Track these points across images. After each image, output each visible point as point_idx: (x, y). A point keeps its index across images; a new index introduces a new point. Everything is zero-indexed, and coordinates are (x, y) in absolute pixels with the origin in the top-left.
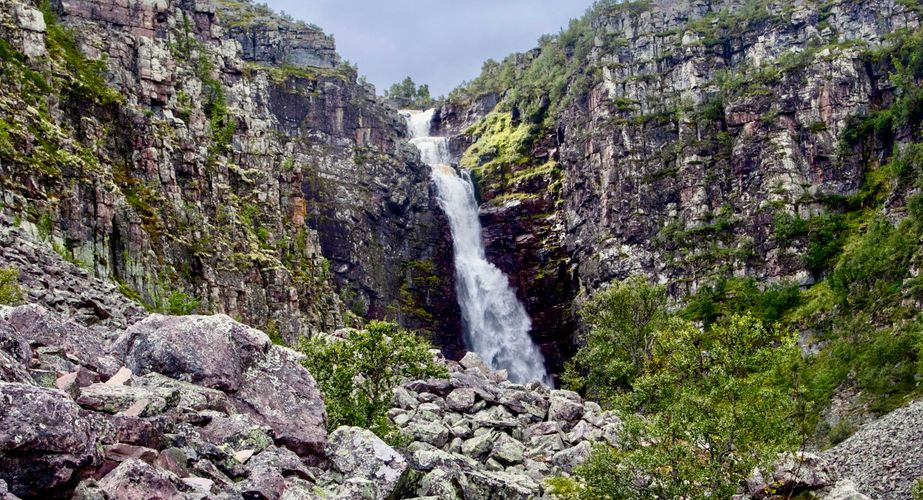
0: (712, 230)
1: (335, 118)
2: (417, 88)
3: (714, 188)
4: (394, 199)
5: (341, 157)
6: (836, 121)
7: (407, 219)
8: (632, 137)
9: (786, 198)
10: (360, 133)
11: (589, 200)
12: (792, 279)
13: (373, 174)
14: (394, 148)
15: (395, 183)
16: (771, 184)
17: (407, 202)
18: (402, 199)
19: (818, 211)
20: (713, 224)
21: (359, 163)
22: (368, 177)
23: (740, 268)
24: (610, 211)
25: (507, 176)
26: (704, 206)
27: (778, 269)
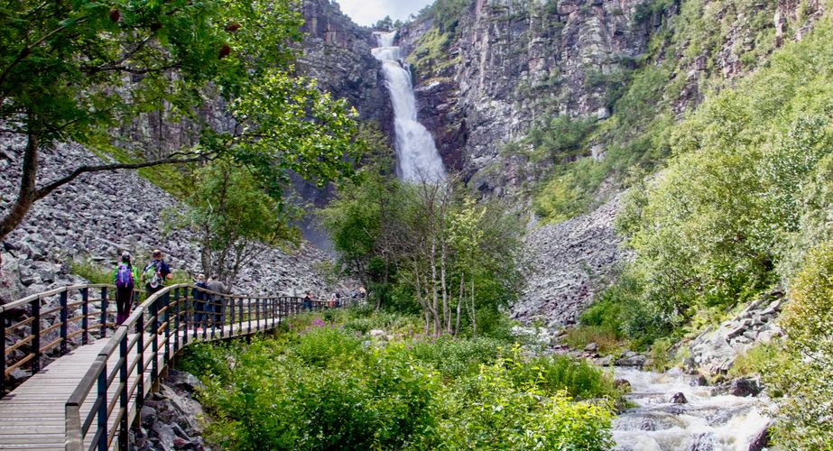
0: (547, 87)
1: (311, 24)
2: (393, 23)
3: (550, 58)
4: (350, 78)
5: (315, 50)
6: (630, 8)
7: (361, 92)
8: (501, 30)
9: (594, 60)
10: (329, 34)
11: (474, 73)
12: (594, 114)
13: (337, 62)
14: (352, 46)
15: (352, 67)
16: (585, 51)
17: (360, 81)
18: (357, 78)
19: (615, 68)
20: (549, 83)
21: (327, 54)
22: (332, 63)
23: (563, 109)
24: (486, 79)
25: (433, 67)
26: (544, 71)
27: (587, 108)
